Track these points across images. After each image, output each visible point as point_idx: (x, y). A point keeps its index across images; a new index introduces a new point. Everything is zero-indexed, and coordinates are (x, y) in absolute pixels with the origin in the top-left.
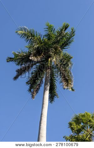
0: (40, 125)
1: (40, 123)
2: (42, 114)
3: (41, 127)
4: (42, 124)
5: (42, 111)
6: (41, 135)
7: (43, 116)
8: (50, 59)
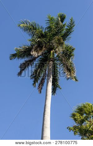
0: (44, 117)
1: (44, 114)
2: (45, 106)
3: (45, 118)
4: (46, 116)
5: (45, 103)
6: (45, 126)
7: (46, 107)
8: (52, 52)
